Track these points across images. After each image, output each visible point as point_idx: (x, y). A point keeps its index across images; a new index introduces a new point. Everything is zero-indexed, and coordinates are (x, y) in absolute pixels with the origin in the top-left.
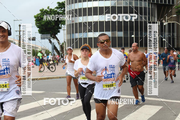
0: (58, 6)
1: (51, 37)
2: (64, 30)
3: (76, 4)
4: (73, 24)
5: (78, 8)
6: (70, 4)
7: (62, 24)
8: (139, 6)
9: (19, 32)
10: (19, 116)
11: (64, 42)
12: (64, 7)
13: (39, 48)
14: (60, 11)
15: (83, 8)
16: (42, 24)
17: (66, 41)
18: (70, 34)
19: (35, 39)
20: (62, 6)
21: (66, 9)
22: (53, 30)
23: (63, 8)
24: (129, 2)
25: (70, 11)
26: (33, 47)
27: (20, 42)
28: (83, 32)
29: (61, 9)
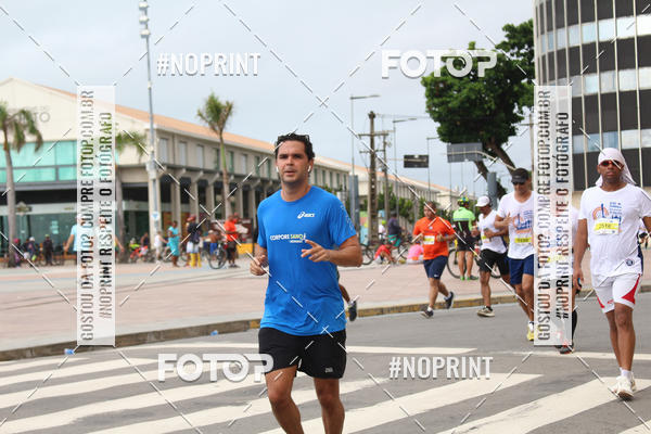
0: (507, 40)
1: (484, 154)
2: (531, 125)
5: (580, 45)
6: (550, 29)
7: (524, 105)
9: (369, 139)
12: (531, 44)
13: (443, 193)
14: (514, 58)
16: (450, 105)
19: (428, 161)
20: (523, 40)
21: (535, 48)
23: (526, 47)
25: (551, 55)
26: (420, 190)
27: (373, 175)
28: (604, 131)
29: (520, 48)
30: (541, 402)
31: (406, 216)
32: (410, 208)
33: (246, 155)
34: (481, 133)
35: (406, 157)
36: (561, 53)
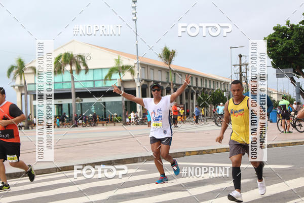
1: (294, 74)
9: (239, 67)
13: (274, 92)
16: (277, 51)
22: (297, 62)
33: (181, 75)
34: (292, 64)
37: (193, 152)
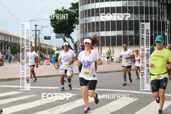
0: (72, 7)
1: (65, 37)
2: (78, 29)
3: (89, 4)
4: (86, 24)
5: (91, 9)
6: (83, 5)
7: (76, 24)
8: (149, 6)
9: (35, 32)
10: (36, 110)
11: (77, 41)
12: (78, 8)
13: (54, 46)
14: (74, 12)
15: (96, 9)
16: (57, 23)
17: (79, 40)
18: (83, 33)
19: (50, 38)
20: (76, 7)
21: (79, 9)
22: (67, 30)
24: (140, 2)
25: (83, 11)
26: (48, 45)
27: (36, 41)
28: (96, 31)
29: (75, 9)
30: (76, 101)
31: (45, 52)
32: (45, 50)
33: (2, 35)
34: (65, 31)
35: (45, 37)
36: (86, 11)
37: (5, 79)
